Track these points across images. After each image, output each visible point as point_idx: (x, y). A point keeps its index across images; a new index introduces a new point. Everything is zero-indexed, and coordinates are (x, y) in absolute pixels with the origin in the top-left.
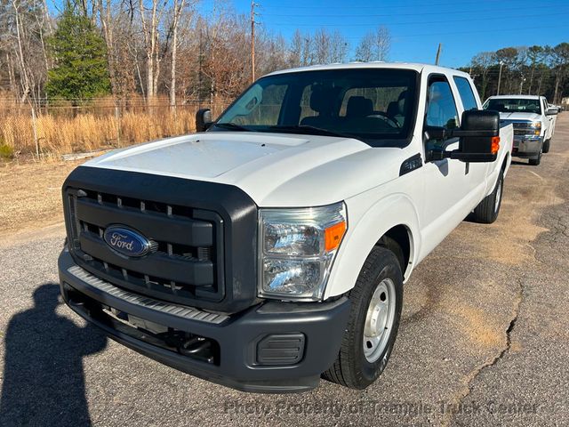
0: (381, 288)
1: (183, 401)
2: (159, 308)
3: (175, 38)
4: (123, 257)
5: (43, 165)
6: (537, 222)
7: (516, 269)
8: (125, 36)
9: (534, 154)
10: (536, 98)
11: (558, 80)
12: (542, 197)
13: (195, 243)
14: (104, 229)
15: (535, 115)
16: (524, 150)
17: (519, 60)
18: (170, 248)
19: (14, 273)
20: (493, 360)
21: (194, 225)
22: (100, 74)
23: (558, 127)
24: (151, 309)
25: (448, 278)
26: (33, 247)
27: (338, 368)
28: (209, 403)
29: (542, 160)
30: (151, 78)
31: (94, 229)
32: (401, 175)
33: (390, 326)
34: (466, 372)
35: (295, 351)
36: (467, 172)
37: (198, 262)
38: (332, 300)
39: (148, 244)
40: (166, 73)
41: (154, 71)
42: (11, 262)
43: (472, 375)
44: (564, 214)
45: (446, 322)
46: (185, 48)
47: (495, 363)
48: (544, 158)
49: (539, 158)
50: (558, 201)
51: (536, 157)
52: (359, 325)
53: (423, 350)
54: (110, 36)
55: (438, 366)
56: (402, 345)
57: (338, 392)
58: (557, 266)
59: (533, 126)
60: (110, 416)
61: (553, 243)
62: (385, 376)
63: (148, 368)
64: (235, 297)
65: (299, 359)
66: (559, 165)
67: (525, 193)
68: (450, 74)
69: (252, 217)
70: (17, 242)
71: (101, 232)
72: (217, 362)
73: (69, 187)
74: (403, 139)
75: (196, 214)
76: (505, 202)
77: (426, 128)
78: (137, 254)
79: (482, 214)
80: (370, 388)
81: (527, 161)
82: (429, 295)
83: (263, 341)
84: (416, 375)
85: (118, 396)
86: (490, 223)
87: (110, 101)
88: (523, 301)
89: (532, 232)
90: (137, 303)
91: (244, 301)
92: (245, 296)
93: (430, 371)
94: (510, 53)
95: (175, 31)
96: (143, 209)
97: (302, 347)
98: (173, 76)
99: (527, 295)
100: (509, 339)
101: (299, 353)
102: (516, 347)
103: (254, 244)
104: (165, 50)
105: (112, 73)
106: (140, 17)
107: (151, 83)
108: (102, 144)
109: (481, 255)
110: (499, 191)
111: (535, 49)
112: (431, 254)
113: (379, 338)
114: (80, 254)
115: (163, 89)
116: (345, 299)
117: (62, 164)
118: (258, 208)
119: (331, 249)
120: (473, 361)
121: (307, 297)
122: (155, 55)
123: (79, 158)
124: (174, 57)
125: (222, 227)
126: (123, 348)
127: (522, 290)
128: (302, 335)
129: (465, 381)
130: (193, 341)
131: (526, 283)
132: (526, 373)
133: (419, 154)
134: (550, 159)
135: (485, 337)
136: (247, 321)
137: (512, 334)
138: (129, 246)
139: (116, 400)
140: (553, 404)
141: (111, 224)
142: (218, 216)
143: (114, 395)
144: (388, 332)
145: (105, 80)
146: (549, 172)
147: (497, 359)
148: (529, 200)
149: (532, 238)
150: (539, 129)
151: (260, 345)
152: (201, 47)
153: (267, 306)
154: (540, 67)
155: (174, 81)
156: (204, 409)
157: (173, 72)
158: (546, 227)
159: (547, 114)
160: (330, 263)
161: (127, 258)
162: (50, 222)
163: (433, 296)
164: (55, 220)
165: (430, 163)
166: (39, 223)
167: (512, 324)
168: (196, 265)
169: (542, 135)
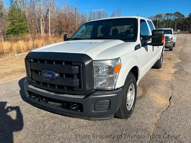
0: (130, 87)
1: (69, 126)
2: (61, 95)
3: (50, 14)
4: (48, 80)
5: (7, 58)
6: (174, 67)
7: (170, 82)
8: (32, 14)
9: (170, 47)
10: (170, 29)
11: (176, 24)
12: (174, 60)
13: (73, 73)
14: (40, 71)
15: (170, 34)
16: (168, 46)
17: (163, 18)
18: (64, 75)
19: (5, 92)
20: (166, 108)
21: (73, 67)
22: (25, 27)
23: (177, 39)
24: (59, 96)
25: (149, 86)
26: (9, 83)
27: (119, 112)
28: (78, 126)
29: (173, 49)
30: (42, 28)
31: (37, 72)
32: (135, 50)
33: (133, 99)
34: (158, 112)
35: (107, 106)
36: (153, 51)
37: (74, 79)
38: (118, 89)
39: (57, 75)
40: (47, 26)
41: (43, 25)
42: (2, 88)
43: (160, 113)
44: (182, 65)
45: (150, 98)
46: (53, 17)
47: (167, 109)
48: (174, 48)
49: (172, 48)
50: (180, 61)
51: (171, 48)
52: (125, 98)
53: (144, 107)
54: (27, 14)
55: (149, 111)
56: (137, 106)
57: (119, 120)
58: (182, 80)
59: (170, 38)
60: (45, 132)
61: (180, 73)
62: (133, 115)
63: (55, 117)
64: (87, 89)
65: (108, 108)
66: (179, 50)
67: (169, 59)
68: (146, 20)
69: (91, 64)
70: (3, 82)
71: (40, 73)
72: (82, 111)
73: (27, 59)
74: (134, 39)
75: (73, 63)
76: (163, 62)
77: (141, 36)
78: (53, 78)
79: (157, 66)
80: (129, 119)
81: (168, 49)
82: (143, 91)
83: (97, 103)
84: (143, 114)
85: (47, 126)
86: (159, 69)
87: (29, 35)
88: (173, 91)
89: (173, 71)
90: (54, 94)
91: (90, 91)
92: (90, 89)
93: (147, 113)
94: (159, 16)
95: (49, 12)
96: (54, 64)
97: (109, 104)
98: (49, 27)
99: (174, 89)
100: (170, 102)
101: (108, 106)
102: (172, 104)
103: (92, 72)
104: (46, 18)
105: (29, 26)
106: (37, 7)
107: (42, 29)
108: (27, 50)
109: (158, 78)
110: (162, 58)
111: (168, 14)
112: (142, 79)
113: (130, 103)
114: (32, 81)
115: (46, 31)
116: (121, 89)
117: (14, 57)
118: (93, 60)
119: (116, 73)
120: (160, 109)
121: (110, 88)
122: (43, 20)
123: (19, 55)
124: (49, 20)
125: (82, 67)
126: (46, 112)
127: (172, 88)
128: (109, 101)
129: (158, 115)
130: (73, 105)
131: (173, 85)
132: (177, 111)
133: (139, 44)
134: (176, 49)
135: (163, 102)
136: (91, 97)
137: (171, 100)
138: (50, 76)
139: (47, 127)
140: (186, 120)
141: (43, 70)
142: (80, 64)
143: (46, 126)
144: (133, 101)
145: (27, 29)
146: (176, 52)
147: (167, 108)
148: (171, 61)
149: (173, 72)
150: (172, 39)
151: (96, 104)
152: (59, 17)
153: (97, 92)
154: (170, 20)
155: (50, 29)
156: (76, 128)
157: (49, 25)
158: (177, 69)
159: (174, 34)
160: (116, 77)
161: (49, 80)
162: (14, 75)
163: (145, 91)
164: (16, 74)
165: (142, 47)
166: (10, 76)
167: (170, 98)
168: (73, 80)
169: (173, 41)
